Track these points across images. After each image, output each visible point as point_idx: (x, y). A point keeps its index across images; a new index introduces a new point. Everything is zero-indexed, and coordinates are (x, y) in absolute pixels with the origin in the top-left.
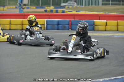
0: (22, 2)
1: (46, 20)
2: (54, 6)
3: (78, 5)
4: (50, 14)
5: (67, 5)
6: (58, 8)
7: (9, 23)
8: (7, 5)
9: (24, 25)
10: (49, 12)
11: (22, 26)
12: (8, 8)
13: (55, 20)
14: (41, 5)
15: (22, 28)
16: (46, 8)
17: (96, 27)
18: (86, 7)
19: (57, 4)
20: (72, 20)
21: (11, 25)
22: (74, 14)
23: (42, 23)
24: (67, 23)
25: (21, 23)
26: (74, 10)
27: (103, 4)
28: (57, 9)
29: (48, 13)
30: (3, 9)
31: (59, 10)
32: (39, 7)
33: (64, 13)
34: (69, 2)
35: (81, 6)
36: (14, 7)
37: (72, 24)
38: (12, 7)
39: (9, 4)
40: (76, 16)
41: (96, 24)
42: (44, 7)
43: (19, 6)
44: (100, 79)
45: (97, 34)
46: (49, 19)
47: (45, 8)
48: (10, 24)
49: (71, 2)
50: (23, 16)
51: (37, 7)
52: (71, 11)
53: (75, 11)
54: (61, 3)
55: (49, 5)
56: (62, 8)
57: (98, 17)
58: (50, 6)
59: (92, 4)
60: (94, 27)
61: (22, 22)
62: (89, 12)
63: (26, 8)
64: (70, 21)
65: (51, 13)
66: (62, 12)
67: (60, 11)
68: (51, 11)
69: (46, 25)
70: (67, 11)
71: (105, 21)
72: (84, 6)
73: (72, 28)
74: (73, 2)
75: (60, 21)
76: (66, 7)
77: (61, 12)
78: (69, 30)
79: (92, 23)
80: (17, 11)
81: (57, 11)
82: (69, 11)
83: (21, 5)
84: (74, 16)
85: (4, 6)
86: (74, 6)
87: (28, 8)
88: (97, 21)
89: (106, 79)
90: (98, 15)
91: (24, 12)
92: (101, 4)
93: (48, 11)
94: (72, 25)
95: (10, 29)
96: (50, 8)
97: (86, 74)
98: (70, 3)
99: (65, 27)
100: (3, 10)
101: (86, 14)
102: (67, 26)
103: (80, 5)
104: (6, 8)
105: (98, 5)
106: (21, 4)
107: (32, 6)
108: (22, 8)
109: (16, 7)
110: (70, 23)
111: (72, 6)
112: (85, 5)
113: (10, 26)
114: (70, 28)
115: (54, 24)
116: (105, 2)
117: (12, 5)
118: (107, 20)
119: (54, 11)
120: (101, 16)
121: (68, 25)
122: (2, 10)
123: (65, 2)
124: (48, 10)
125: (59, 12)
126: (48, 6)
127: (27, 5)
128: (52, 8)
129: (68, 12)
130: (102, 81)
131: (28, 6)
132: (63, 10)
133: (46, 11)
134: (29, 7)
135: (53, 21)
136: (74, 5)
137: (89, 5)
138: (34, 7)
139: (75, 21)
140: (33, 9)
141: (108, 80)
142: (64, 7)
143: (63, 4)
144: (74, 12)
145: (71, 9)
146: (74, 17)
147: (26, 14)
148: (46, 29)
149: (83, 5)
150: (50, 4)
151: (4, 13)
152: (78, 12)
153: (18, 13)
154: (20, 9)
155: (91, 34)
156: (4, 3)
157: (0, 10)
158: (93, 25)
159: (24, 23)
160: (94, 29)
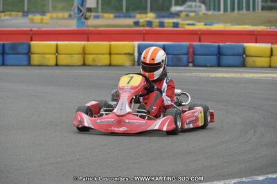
0: (83, 3)
1: (136, 43)
2: (155, 13)
3: (208, 9)
4: (146, 30)
5: (185, 11)
6: (164, 17)
7: (54, 51)
8: (50, 9)
9: (87, 56)
10: (143, 26)
11: (84, 58)
12: (52, 18)
14: (127, 10)
15: (84, 61)
16: (138, 16)
17: (249, 60)
18: (226, 13)
19: (162, 8)
20: (194, 43)
21: (60, 56)
22: (199, 31)
23: (127, 52)
24: (185, 51)
25: (81, 51)
26: (199, 22)
27: (263, 9)
28: (162, 20)
29: (142, 28)
30: (42, 19)
31: (167, 21)
32: (122, 15)
33: (177, 27)
34: (189, 3)
35: (216, 13)
36: (66, 15)
37: (196, 53)
38: (60, 15)
39: (55, 9)
40: (204, 34)
41: (248, 52)
42: (132, 15)
43: (76, 13)
44: (259, 175)
45: (251, 76)
46: (144, 40)
47: (134, 17)
48: (57, 52)
49: (194, 4)
50: (86, 36)
51: (117, 15)
52: (193, 25)
53: (203, 24)
54: (171, 6)
55: (143, 10)
56: (173, 17)
57: (254, 37)
58: (146, 13)
59: (240, 8)
60: (244, 59)
61: (84, 49)
62: (233, 25)
63: (92, 17)
64: (191, 46)
65: (148, 28)
66: (174, 27)
67: (169, 23)
68: (150, 24)
69: (136, 54)
70: (183, 24)
71: (269, 46)
72: (222, 12)
73: (196, 63)
74: (198, 4)
75: (169, 46)
76: (183, 15)
77: (171, 25)
78: (187, 66)
79: (241, 51)
80: (72, 25)
81: (162, 25)
82: (188, 24)
83: (81, 11)
84: (199, 35)
85: (43, 13)
86: (201, 13)
87: (97, 17)
88: (251, 46)
89: (270, 176)
90: (254, 31)
91: (87, 26)
92: (260, 8)
93: (141, 24)
94: (194, 55)
95: (57, 65)
96: (146, 17)
97: (225, 165)
98: (191, 6)
99: (179, 60)
100: (42, 23)
101: (227, 29)
102: (184, 58)
103: (214, 10)
104: (47, 17)
105: (254, 9)
106: (80, 7)
107: (106, 12)
108: (83, 17)
109: (70, 16)
110: (191, 50)
111: (194, 12)
112: (225, 10)
113: (57, 57)
114: (191, 62)
116: (269, 4)
117: (62, 10)
118: (272, 44)
119: (154, 24)
120: (259, 35)
121: (187, 54)
122: (39, 21)
123: (180, 2)
124: (141, 21)
125: (166, 25)
126: (141, 13)
127: (96, 10)
128: (151, 16)
129: (186, 25)
130: (263, 180)
131: (98, 12)
132: (175, 20)
133: (137, 24)
134: (100, 14)
136: (199, 11)
137: (233, 10)
138: (112, 16)
139: (201, 45)
140: (109, 18)
141: (274, 179)
142: (177, 15)
143: (175, 9)
144: (200, 26)
145: (193, 19)
146: (200, 38)
147: (92, 31)
148: (136, 64)
149: (219, 10)
150: (146, 8)
151: (44, 29)
152: (210, 25)
153: (74, 28)
154: (79, 19)
155: (238, 75)
156: (44, 5)
157: (35, 21)
158: (242, 55)
159: (88, 51)
160: (243, 65)
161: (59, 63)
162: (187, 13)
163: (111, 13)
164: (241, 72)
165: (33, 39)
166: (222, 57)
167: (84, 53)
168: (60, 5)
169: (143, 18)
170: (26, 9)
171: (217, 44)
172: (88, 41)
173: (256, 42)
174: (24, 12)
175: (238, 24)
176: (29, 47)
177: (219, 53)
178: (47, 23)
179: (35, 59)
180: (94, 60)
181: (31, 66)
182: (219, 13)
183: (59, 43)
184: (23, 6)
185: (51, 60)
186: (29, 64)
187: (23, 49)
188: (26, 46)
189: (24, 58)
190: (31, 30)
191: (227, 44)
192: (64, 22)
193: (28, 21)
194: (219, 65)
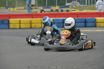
0: (30, 3)
1: (52, 19)
2: (59, 6)
3: (81, 4)
4: (56, 13)
5: (71, 5)
6: (63, 8)
8: (17, 6)
9: (32, 24)
10: (54, 12)
11: (31, 25)
12: (17, 9)
13: (60, 19)
14: (48, 5)
15: (31, 26)
16: (52, 7)
17: (98, 24)
18: (88, 6)
19: (62, 4)
21: (21, 25)
22: (77, 13)
26: (77, 9)
28: (62, 9)
29: (54, 13)
30: (13, 10)
32: (46, 7)
33: (68, 12)
34: (73, 2)
35: (84, 5)
36: (23, 8)
37: (76, 22)
38: (21, 8)
39: (19, 6)
40: (79, 14)
41: (97, 21)
42: (50, 7)
43: (27, 7)
45: (99, 30)
46: (55, 18)
47: (51, 8)
48: (20, 23)
49: (75, 2)
50: (32, 16)
51: (44, 7)
52: (75, 10)
53: (79, 10)
54: (65, 3)
56: (67, 8)
57: (100, 15)
58: (56, 6)
59: (93, 4)
60: (96, 24)
61: (31, 21)
62: (91, 10)
63: (34, 9)
65: (56, 12)
66: (67, 11)
68: (57, 10)
70: (71, 10)
72: (86, 5)
73: (76, 26)
74: (76, 2)
76: (70, 7)
77: (66, 11)
79: (94, 21)
80: (26, 12)
81: (62, 11)
82: (73, 10)
83: (29, 6)
85: (14, 7)
88: (99, 19)
91: (32, 12)
93: (54, 11)
95: (20, 28)
96: (56, 8)
98: (73, 3)
100: (13, 11)
101: (88, 12)
103: (83, 4)
108: (30, 9)
109: (25, 8)
111: (75, 5)
112: (88, 4)
115: (60, 22)
117: (22, 6)
119: (59, 11)
120: (101, 14)
122: (12, 11)
123: (69, 2)
124: (54, 9)
125: (64, 11)
126: (53, 6)
128: (57, 7)
131: (36, 6)
132: (67, 9)
133: (52, 11)
134: (37, 7)
135: (58, 20)
136: (77, 5)
137: (91, 4)
139: (78, 19)
142: (68, 6)
143: (67, 4)
144: (78, 11)
145: (74, 8)
146: (78, 16)
147: (34, 14)
149: (85, 4)
150: (56, 4)
151: (14, 14)
152: (81, 10)
153: (27, 13)
154: (28, 9)
155: (94, 30)
156: (14, 4)
157: (11, 11)
158: (95, 22)
159: (32, 22)
160: (95, 26)
161: (21, 27)
162: (72, 6)
163: (42, 6)
164: (95, 29)
165: (10, 18)
166: (87, 23)
167: (31, 23)
168: (20, 4)
169: (54, 8)
170: (7, 6)
171: (85, 18)
172: (32, 18)
173: (100, 17)
174: (6, 7)
175: (93, 10)
176: (9, 21)
177: (85, 22)
178: (15, 11)
179: (11, 26)
180: (35, 26)
181: (10, 29)
182: (85, 5)
183: (21, 19)
184: (6, 5)
185: (18, 26)
186: (9, 28)
187: (6, 22)
188: (7, 21)
189: (7, 25)
190: (9, 14)
191: (89, 18)
192: (23, 11)
193: (8, 11)
194: (86, 27)
